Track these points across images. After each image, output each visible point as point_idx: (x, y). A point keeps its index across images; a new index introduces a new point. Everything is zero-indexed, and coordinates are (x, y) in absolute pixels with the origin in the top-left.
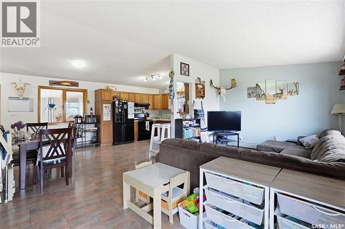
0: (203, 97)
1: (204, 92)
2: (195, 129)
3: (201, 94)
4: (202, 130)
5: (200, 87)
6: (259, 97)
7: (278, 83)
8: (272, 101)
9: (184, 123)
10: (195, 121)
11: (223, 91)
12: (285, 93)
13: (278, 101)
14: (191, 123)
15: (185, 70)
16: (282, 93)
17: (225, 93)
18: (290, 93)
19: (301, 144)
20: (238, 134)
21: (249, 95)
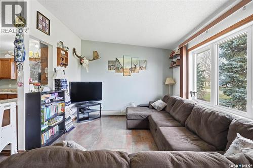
0: (65, 65)
1: (67, 59)
2: (57, 104)
3: (63, 61)
4: (66, 104)
5: (63, 52)
6: (117, 70)
7: (133, 59)
8: (128, 74)
9: (43, 98)
10: (57, 94)
11: (86, 61)
12: (138, 68)
13: (132, 74)
14: (52, 97)
15: (44, 24)
16: (135, 68)
17: (87, 63)
18: (141, 68)
19: (153, 108)
20: (100, 104)
21: (110, 68)
